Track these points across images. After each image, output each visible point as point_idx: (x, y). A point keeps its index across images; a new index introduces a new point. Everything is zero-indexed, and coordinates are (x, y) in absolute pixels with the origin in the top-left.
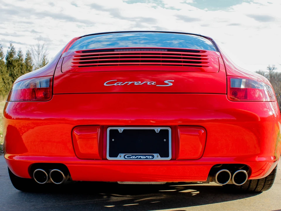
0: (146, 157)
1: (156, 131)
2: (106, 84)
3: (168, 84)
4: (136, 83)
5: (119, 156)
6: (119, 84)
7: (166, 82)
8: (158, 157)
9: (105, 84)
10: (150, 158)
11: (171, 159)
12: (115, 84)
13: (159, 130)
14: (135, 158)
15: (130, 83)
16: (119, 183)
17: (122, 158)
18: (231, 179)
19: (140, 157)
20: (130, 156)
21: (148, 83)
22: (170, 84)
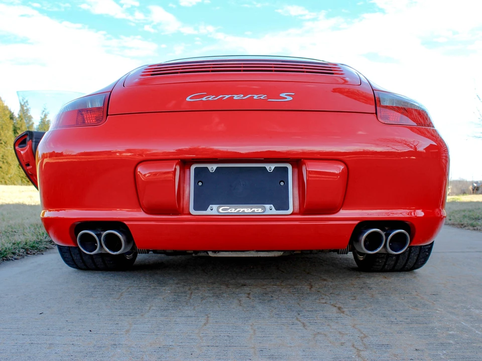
0: (253, 209)
1: (268, 169)
2: (190, 98)
3: (286, 98)
4: (236, 97)
5: (209, 209)
6: (210, 99)
7: (283, 95)
8: (271, 210)
9: (188, 99)
10: (260, 211)
11: (292, 212)
12: (204, 99)
13: (273, 168)
14: (235, 211)
15: (227, 96)
16: (211, 254)
17: (214, 212)
18: (385, 246)
19: (243, 209)
20: (227, 209)
21: (256, 97)
22: (289, 99)
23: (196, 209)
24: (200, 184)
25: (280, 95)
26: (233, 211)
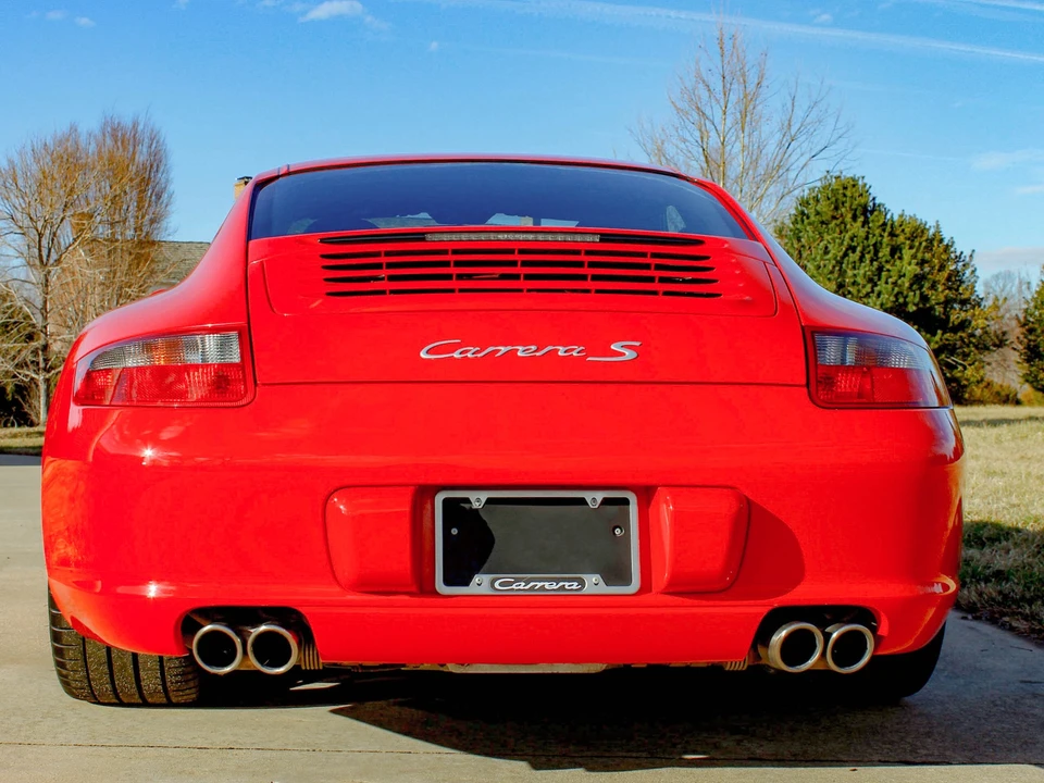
0: (561, 584)
1: (589, 501)
2: (428, 353)
3: (623, 354)
4: (522, 352)
5: (474, 582)
6: (469, 355)
7: (616, 347)
8: (596, 584)
9: (423, 354)
10: (574, 587)
11: (637, 590)
12: (456, 355)
13: (599, 500)
14: (526, 588)
15: (503, 349)
16: (452, 668)
17: (485, 590)
18: (823, 654)
19: (542, 584)
20: (511, 584)
21: (561, 351)
22: (629, 355)
23: (448, 582)
24: (454, 531)
25: (612, 347)
26: (521, 587)
